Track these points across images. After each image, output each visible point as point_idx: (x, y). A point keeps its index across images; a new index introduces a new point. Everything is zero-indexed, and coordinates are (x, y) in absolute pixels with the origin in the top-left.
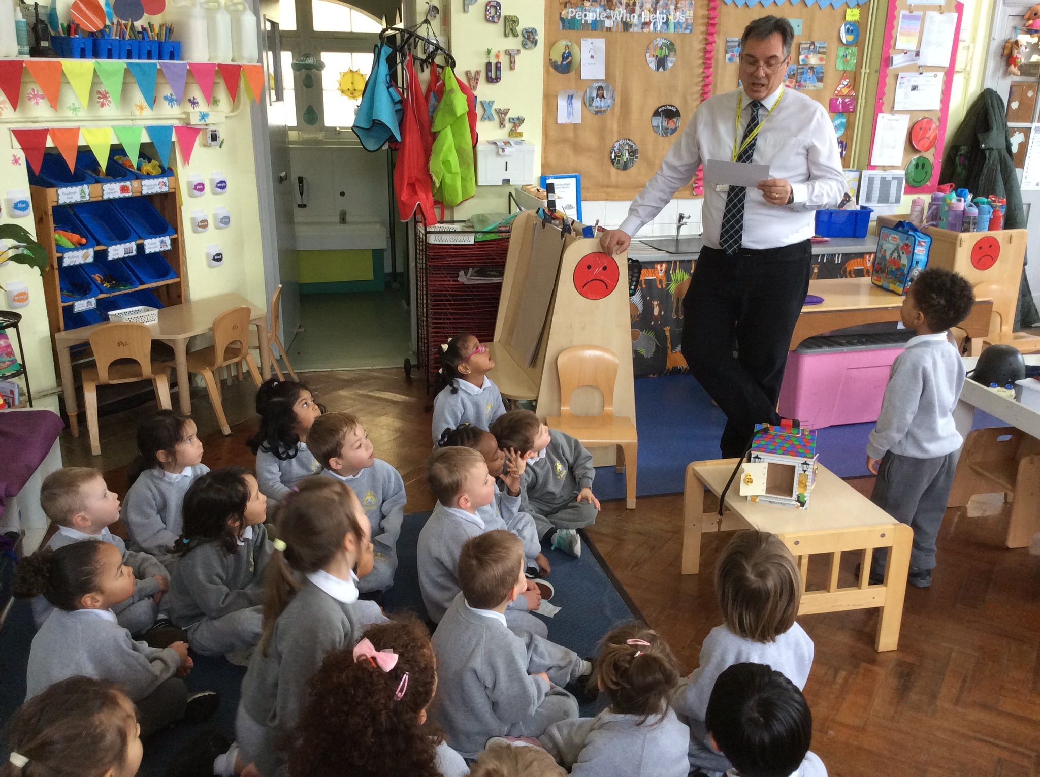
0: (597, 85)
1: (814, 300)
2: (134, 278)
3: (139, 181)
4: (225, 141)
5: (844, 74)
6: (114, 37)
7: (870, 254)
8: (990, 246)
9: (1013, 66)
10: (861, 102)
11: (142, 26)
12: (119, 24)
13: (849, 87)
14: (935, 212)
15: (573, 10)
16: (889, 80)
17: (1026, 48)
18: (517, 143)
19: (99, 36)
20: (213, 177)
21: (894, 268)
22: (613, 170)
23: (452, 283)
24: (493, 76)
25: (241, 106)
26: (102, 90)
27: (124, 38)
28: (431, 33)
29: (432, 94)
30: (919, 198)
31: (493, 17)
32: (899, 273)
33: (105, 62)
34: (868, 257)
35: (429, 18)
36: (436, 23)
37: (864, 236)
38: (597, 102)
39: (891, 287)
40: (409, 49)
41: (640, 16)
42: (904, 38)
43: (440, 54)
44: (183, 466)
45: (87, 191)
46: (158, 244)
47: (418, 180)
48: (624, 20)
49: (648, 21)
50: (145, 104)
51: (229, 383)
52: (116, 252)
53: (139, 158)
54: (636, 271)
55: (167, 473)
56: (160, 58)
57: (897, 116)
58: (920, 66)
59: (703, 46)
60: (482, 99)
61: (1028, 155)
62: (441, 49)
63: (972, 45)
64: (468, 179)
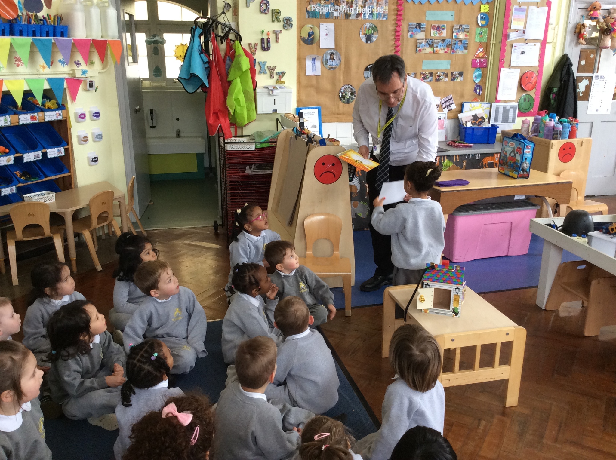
0: (330, 52)
1: (463, 182)
2: (41, 174)
3: (43, 113)
4: (99, 87)
5: (480, 44)
6: (23, 23)
7: (497, 153)
8: (570, 148)
9: (581, 39)
10: (491, 61)
11: (43, 16)
12: (27, 14)
13: (483, 53)
14: (536, 127)
15: (315, 6)
16: (507, 48)
17: (589, 28)
18: (281, 87)
19: (14, 21)
20: (91, 110)
21: (512, 162)
22: (341, 104)
23: (242, 174)
24: (266, 47)
25: (108, 66)
26: (18, 56)
27: (30, 23)
28: (226, 20)
29: (228, 57)
30: (526, 119)
31: (265, 10)
32: (515, 165)
33: (18, 39)
34: (496, 155)
35: (225, 11)
36: (229, 14)
37: (493, 142)
38: (330, 62)
39: (511, 174)
40: (213, 30)
41: (356, 9)
42: (516, 22)
43: (232, 33)
44: (62, 296)
45: (9, 119)
46: (56, 152)
47: (220, 110)
48: (346, 12)
49: (360, 12)
50: (45, 65)
51: (103, 237)
52: (28, 157)
53: (43, 98)
55: (52, 300)
56: (54, 35)
57: (512, 70)
58: (526, 40)
59: (394, 28)
60: (259, 61)
61: (591, 93)
62: (233, 30)
63: (557, 27)
64: (251, 110)
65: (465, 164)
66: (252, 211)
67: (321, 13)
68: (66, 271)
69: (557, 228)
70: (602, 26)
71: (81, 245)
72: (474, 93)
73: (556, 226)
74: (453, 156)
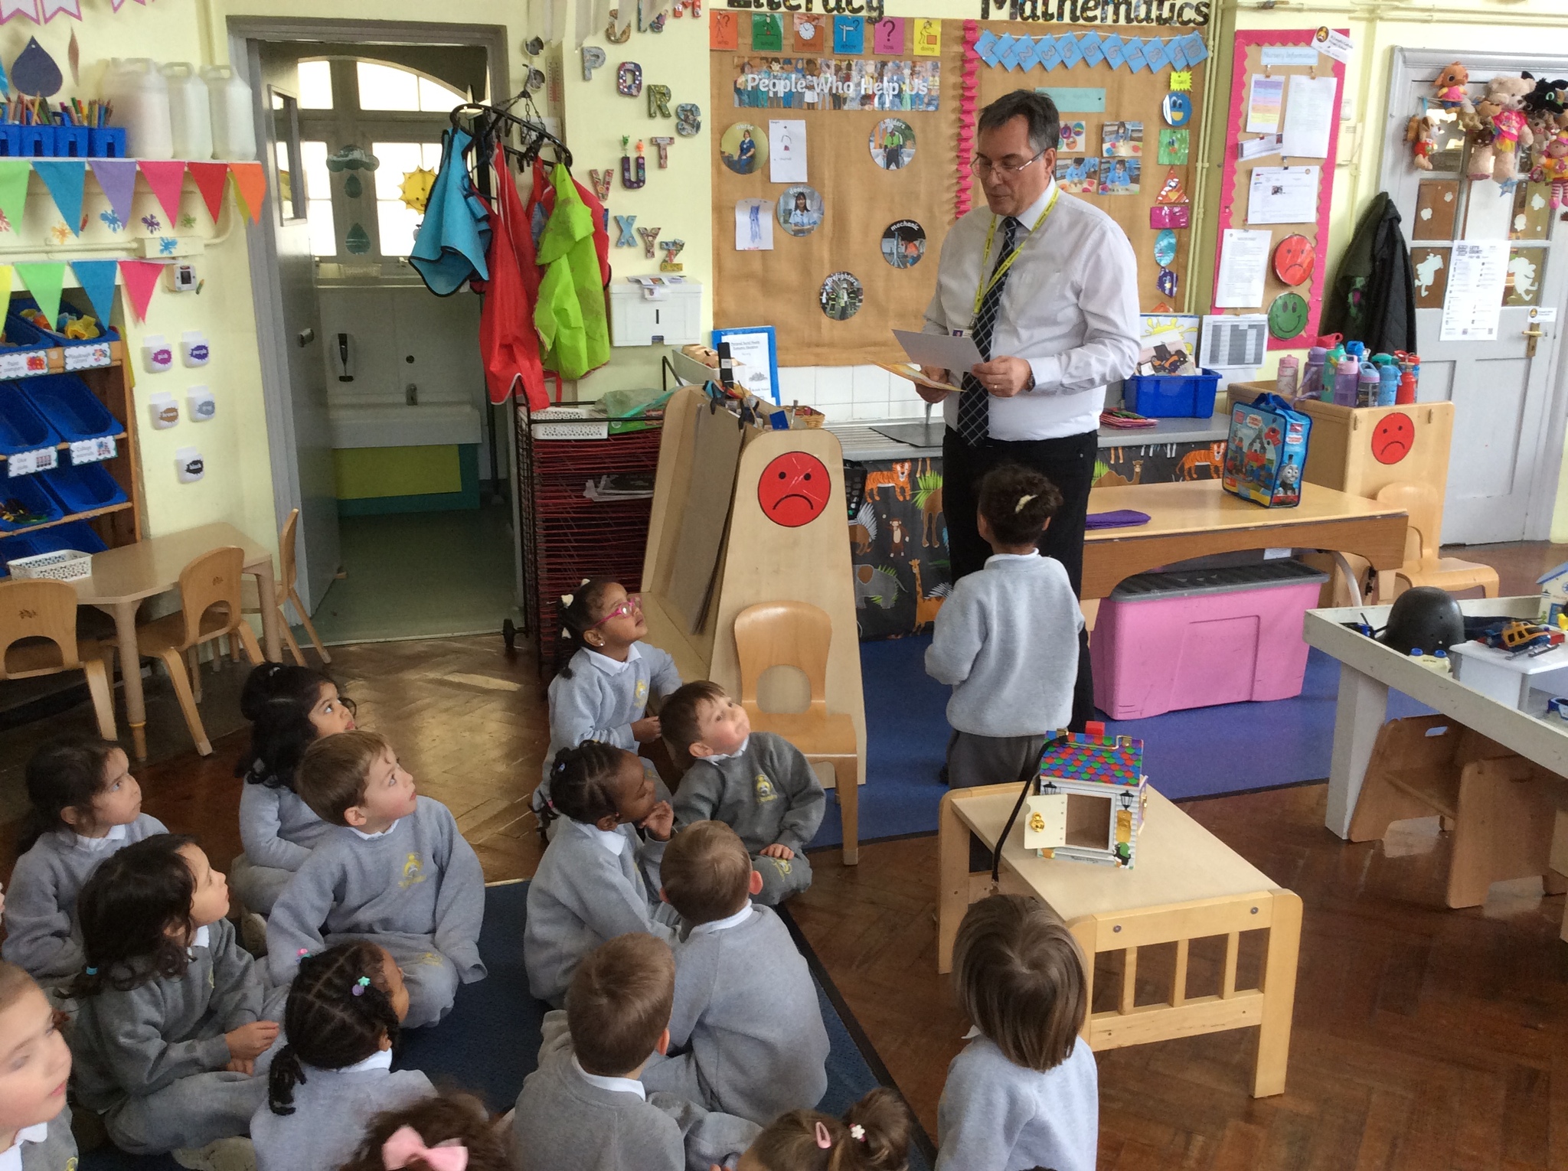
0: (795, 190)
1: (1135, 518)
2: (54, 505)
3: (59, 349)
4: (205, 283)
5: (1172, 170)
6: (10, 122)
7: (1219, 442)
8: (1400, 428)
9: (1421, 156)
10: (1198, 213)
11: (62, 104)
12: (20, 101)
13: (1178, 191)
14: (1315, 377)
15: (756, 76)
16: (1239, 179)
17: (1440, 129)
18: (673, 280)
20: (186, 340)
21: (1255, 465)
22: (825, 320)
23: (575, 500)
24: (633, 179)
25: (231, 229)
27: (28, 123)
28: (532, 112)
29: (536, 206)
30: (1289, 356)
31: (629, 87)
32: (1263, 473)
34: (1215, 447)
35: (529, 90)
36: (540, 98)
37: (1209, 415)
38: (797, 217)
39: (1253, 495)
40: (498, 137)
41: (859, 84)
42: (1259, 115)
43: (547, 145)
44: (107, 826)
46: (95, 449)
47: (516, 339)
48: (834, 91)
49: (870, 92)
50: (67, 228)
51: (217, 667)
52: (22, 464)
53: (61, 311)
54: (857, 479)
55: (80, 837)
56: (91, 153)
57: (1252, 233)
58: (1284, 158)
59: (956, 130)
60: (617, 214)
61: (1449, 288)
62: (549, 137)
63: (1359, 126)
64: (598, 336)
65: (1138, 469)
66: (600, 595)
67: (771, 94)
68: (118, 762)
69: (1372, 635)
70: (1471, 123)
71: (158, 687)
72: (1159, 292)
73: (1371, 629)
74: (1109, 449)
